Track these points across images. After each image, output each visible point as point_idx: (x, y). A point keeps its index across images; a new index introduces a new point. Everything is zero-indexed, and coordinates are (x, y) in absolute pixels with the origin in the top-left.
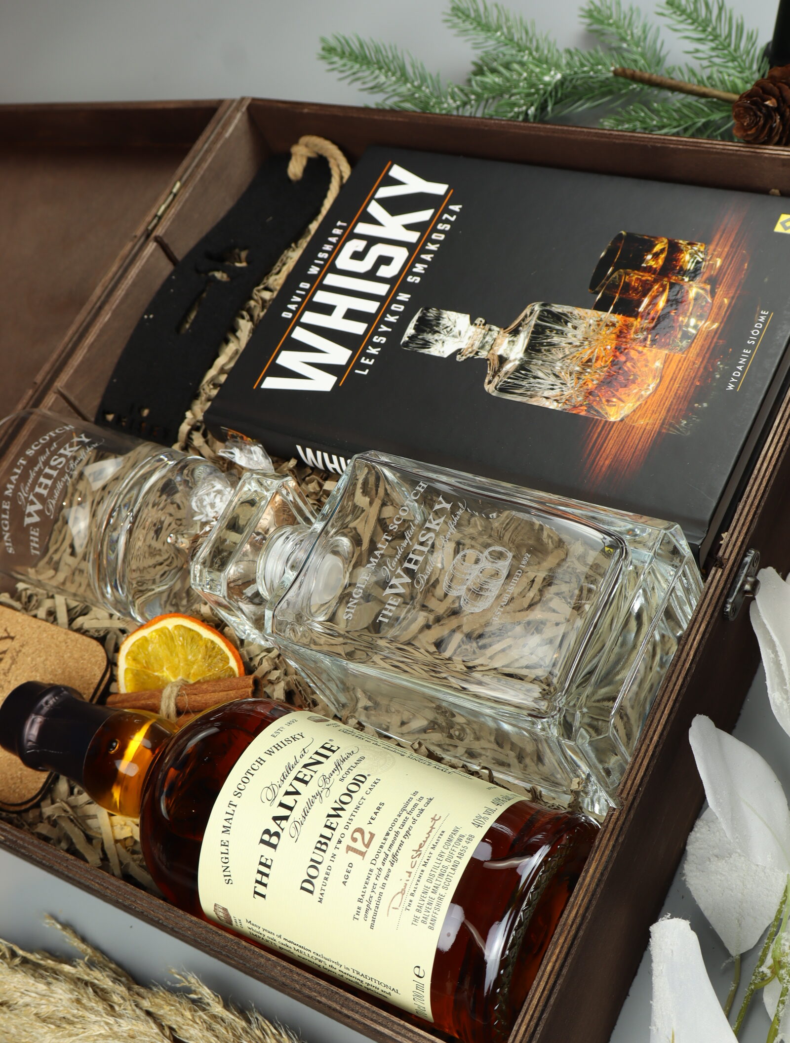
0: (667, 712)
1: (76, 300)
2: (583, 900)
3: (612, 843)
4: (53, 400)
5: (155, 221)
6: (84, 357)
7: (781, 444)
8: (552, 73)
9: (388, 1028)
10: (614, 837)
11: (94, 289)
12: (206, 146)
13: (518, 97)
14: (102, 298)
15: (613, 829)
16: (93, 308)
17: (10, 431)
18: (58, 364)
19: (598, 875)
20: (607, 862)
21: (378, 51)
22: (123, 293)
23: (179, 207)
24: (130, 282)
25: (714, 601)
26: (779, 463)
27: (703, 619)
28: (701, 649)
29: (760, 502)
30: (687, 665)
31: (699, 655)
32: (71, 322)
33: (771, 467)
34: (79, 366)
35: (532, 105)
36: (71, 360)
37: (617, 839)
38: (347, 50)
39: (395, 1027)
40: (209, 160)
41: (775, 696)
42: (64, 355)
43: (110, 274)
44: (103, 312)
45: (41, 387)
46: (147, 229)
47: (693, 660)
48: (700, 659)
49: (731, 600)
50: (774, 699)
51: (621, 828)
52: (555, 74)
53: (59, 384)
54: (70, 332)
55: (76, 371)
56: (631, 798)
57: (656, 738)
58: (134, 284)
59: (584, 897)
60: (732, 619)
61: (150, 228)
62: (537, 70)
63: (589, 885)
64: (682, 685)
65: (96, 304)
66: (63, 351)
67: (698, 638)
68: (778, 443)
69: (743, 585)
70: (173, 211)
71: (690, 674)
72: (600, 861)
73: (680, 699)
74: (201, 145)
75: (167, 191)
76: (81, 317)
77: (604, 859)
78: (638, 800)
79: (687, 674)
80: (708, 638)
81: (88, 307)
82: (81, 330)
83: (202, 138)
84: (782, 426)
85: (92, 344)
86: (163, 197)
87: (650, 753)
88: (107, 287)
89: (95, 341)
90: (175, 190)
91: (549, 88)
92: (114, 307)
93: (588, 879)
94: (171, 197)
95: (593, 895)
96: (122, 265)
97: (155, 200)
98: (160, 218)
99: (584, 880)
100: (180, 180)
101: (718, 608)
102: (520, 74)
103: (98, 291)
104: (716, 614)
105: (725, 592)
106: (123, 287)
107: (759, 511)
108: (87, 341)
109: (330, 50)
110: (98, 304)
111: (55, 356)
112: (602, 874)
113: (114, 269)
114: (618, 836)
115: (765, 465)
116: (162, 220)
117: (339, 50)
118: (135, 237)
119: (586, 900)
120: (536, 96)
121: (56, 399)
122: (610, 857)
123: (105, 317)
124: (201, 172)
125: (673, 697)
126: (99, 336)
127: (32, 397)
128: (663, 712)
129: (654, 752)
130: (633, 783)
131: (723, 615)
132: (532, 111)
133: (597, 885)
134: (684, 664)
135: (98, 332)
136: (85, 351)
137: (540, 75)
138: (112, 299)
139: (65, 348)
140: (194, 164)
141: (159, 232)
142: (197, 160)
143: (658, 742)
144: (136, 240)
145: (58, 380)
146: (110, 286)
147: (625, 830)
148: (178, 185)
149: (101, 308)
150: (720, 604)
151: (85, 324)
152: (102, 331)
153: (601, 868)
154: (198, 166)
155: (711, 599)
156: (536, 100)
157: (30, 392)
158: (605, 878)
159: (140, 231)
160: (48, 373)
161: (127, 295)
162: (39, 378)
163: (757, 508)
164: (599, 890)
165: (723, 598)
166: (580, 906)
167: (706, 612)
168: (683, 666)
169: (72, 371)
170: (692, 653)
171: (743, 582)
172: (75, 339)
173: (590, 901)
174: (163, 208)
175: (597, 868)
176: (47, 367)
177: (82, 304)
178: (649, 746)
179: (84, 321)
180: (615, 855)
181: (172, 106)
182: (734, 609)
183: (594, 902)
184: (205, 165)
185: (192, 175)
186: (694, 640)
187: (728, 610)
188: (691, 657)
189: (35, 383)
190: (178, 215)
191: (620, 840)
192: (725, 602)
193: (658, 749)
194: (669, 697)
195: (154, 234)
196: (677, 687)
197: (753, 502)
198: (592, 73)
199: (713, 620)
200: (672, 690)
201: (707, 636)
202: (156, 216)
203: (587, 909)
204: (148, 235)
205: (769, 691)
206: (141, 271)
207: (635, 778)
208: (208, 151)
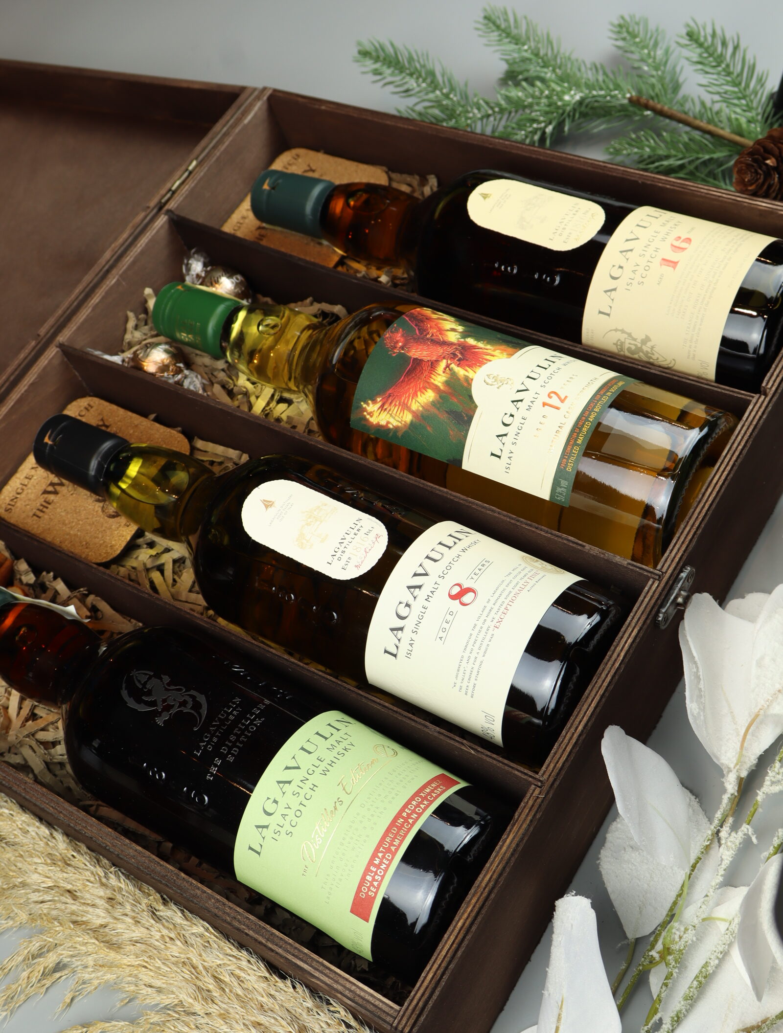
0: (593, 705)
1: (85, 261)
4: (54, 352)
5: (169, 195)
6: (88, 315)
7: (726, 473)
8: (572, 92)
10: (532, 813)
12: (225, 129)
13: (538, 113)
14: (111, 262)
16: (101, 270)
17: (12, 378)
18: (62, 319)
19: (514, 846)
21: (411, 59)
22: (132, 259)
23: (193, 185)
24: (139, 251)
25: (648, 610)
26: (723, 490)
27: (636, 625)
28: (631, 651)
29: (701, 523)
30: (617, 665)
31: (628, 657)
32: (79, 281)
33: (714, 493)
34: (83, 324)
35: (550, 123)
36: (75, 318)
38: (382, 54)
40: (227, 144)
41: (692, 707)
42: (69, 311)
43: (121, 241)
44: (110, 276)
45: (44, 340)
46: (160, 202)
47: (623, 660)
48: (629, 660)
50: (691, 710)
51: (540, 805)
52: (575, 94)
53: (62, 338)
54: (77, 291)
55: (79, 329)
56: (552, 779)
57: (580, 728)
58: (142, 253)
60: (663, 628)
61: (163, 201)
62: (559, 89)
64: (610, 682)
65: (104, 267)
67: (630, 641)
68: (723, 471)
69: (676, 598)
70: (186, 188)
71: (618, 673)
73: (607, 694)
74: (220, 128)
75: (184, 168)
76: (87, 278)
78: (557, 783)
79: (615, 673)
80: (639, 643)
81: (96, 269)
82: (87, 289)
83: (222, 122)
84: (729, 456)
85: (97, 304)
86: (179, 173)
87: (574, 741)
89: (100, 302)
90: (191, 168)
91: (568, 109)
92: (121, 272)
94: (186, 174)
96: (133, 233)
97: (170, 174)
98: (174, 192)
100: (196, 158)
101: (651, 616)
102: (542, 92)
103: (107, 255)
104: (649, 622)
105: (659, 602)
106: (132, 254)
107: (699, 532)
108: (92, 301)
109: (365, 54)
110: (106, 268)
111: (60, 312)
112: (517, 845)
113: (125, 235)
115: (710, 490)
116: (176, 195)
117: (374, 54)
118: (148, 207)
120: (555, 115)
121: (57, 352)
122: (527, 830)
123: (112, 280)
124: (218, 153)
125: (601, 692)
126: (104, 298)
127: (34, 348)
128: (590, 705)
129: (578, 740)
130: (555, 766)
131: (655, 623)
132: (549, 129)
134: (614, 663)
135: (103, 294)
136: (89, 311)
137: (560, 94)
138: (120, 265)
139: (71, 305)
140: (211, 145)
141: (172, 205)
142: (214, 142)
143: (582, 731)
144: (149, 211)
145: (60, 335)
146: (119, 252)
148: (194, 163)
149: (108, 272)
150: (653, 612)
151: (91, 285)
152: (108, 293)
154: (215, 147)
155: (646, 607)
156: (555, 118)
157: (33, 343)
158: (520, 848)
159: (153, 203)
160: (52, 327)
161: (134, 263)
162: (42, 331)
163: (698, 528)
165: (656, 607)
166: (495, 871)
167: (639, 619)
168: (613, 665)
169: (75, 328)
170: (622, 654)
171: (678, 594)
172: (81, 297)
173: (504, 868)
174: (177, 183)
175: (514, 839)
176: (51, 321)
177: (90, 265)
178: (573, 734)
179: (91, 282)
180: (532, 829)
181: (196, 86)
182: (665, 620)
183: (508, 870)
184: (222, 148)
185: (208, 156)
186: (626, 643)
187: (660, 619)
188: (621, 658)
189: (39, 335)
190: (192, 191)
192: (658, 612)
193: (582, 738)
194: (597, 692)
195: (167, 207)
196: (605, 684)
197: (694, 523)
198: (608, 98)
199: (645, 627)
200: (601, 686)
201: (638, 640)
202: (170, 190)
203: (500, 875)
204: (161, 207)
205: (688, 701)
206: (150, 241)
207: (558, 762)
208: (226, 134)
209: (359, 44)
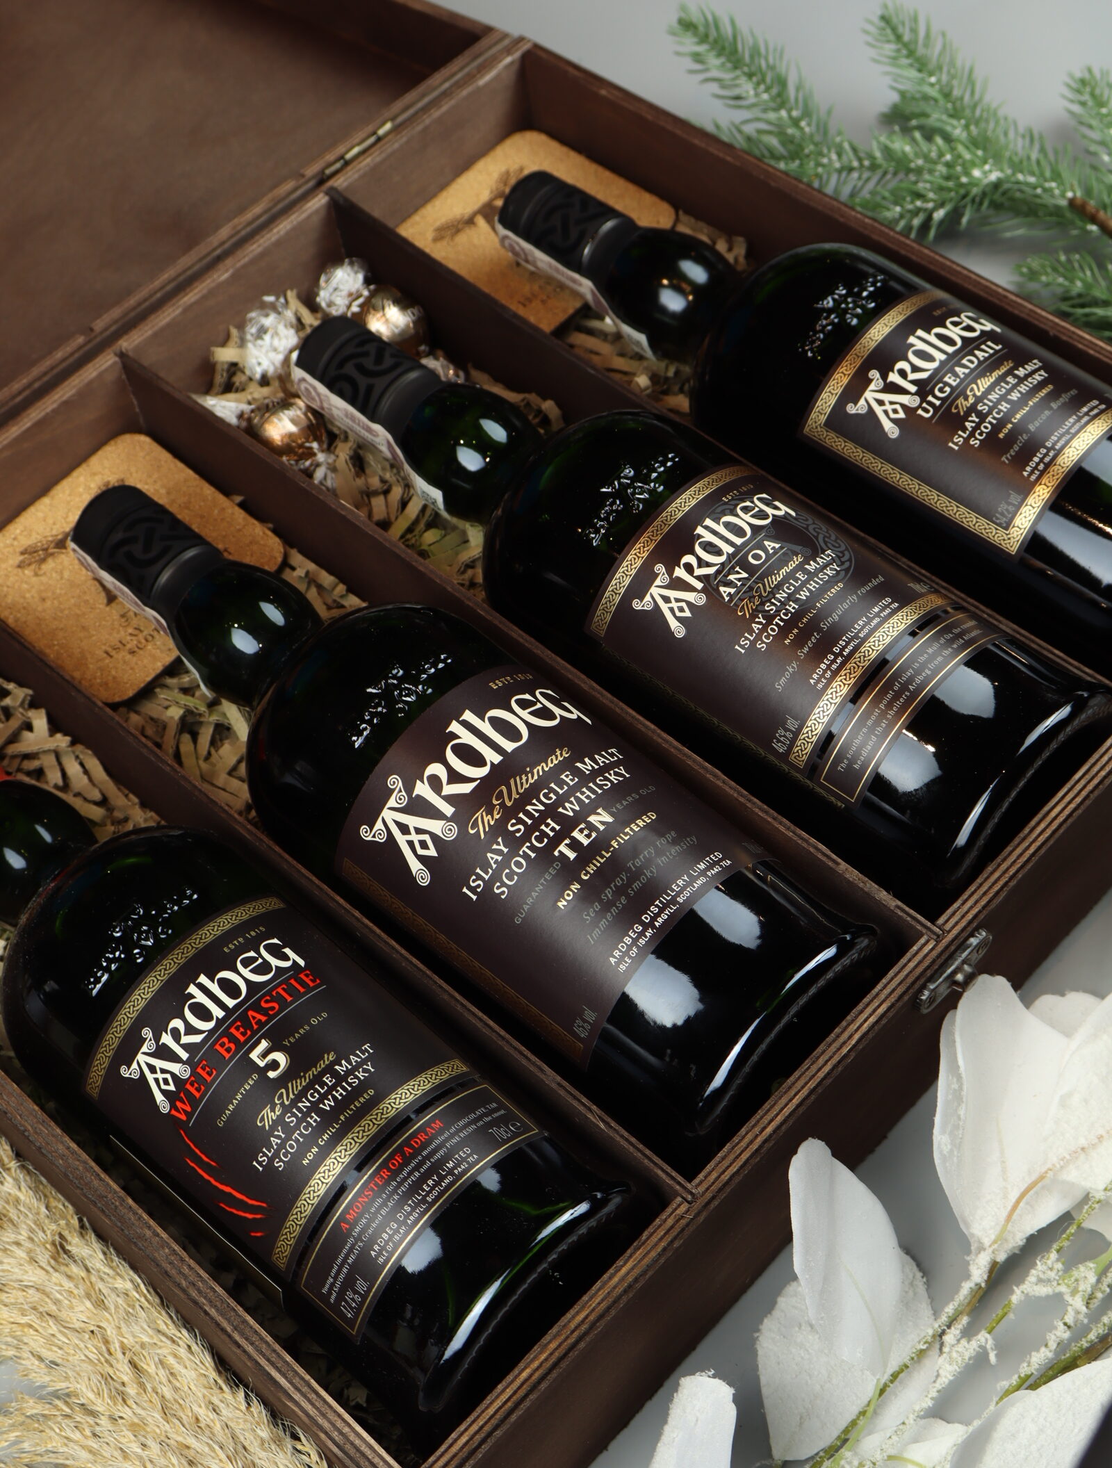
0: (796, 1101)
1: (189, 233)
2: (599, 1304)
3: (663, 1244)
4: (109, 363)
5: (338, 165)
6: (174, 319)
8: (987, 167)
9: (286, 1378)
10: (669, 1238)
11: (218, 228)
12: (448, 84)
13: (928, 186)
14: (226, 246)
15: (672, 1227)
16: (208, 254)
17: (36, 385)
18: (132, 314)
19: (630, 1279)
20: (649, 1267)
21: (755, 52)
22: (260, 250)
23: (378, 159)
24: (274, 239)
25: (910, 980)
27: (886, 999)
28: (871, 1035)
29: (1017, 872)
30: (845, 1050)
31: (864, 1042)
32: (173, 262)
34: (163, 329)
35: (942, 205)
36: (153, 317)
37: (672, 1242)
38: (713, 34)
39: (296, 1381)
40: (445, 108)
41: (941, 1139)
42: (147, 304)
43: (249, 216)
44: (221, 266)
45: (98, 339)
46: (323, 171)
47: (854, 1046)
48: (863, 1049)
49: (932, 987)
50: (939, 1144)
51: (683, 1230)
52: (991, 171)
53: (126, 344)
54: (166, 276)
55: (155, 335)
56: (709, 1195)
57: (769, 1130)
58: (278, 244)
59: (602, 1300)
60: (924, 1011)
61: (328, 172)
62: (967, 156)
63: (615, 1287)
64: (828, 1074)
65: (215, 249)
66: (145, 300)
67: (872, 1020)
69: (955, 973)
70: (368, 161)
71: (844, 1063)
72: (639, 1261)
73: (820, 1090)
75: (370, 129)
76: (186, 261)
77: (647, 1261)
78: (716, 1203)
79: (839, 1062)
80: (885, 1025)
81: (200, 251)
82: (181, 278)
83: (447, 73)
85: (191, 306)
86: (361, 135)
87: (755, 1146)
88: (239, 232)
89: (197, 303)
90: (381, 132)
91: (975, 191)
92: (239, 265)
93: (616, 1279)
94: (372, 139)
95: (615, 1302)
96: (270, 209)
97: (347, 133)
98: (347, 163)
99: (610, 1278)
100: (393, 119)
101: (911, 991)
102: (941, 155)
103: (224, 232)
104: (906, 998)
105: (929, 973)
106: (262, 241)
107: (1012, 884)
108: (186, 299)
109: (687, 25)
110: (218, 252)
111: (132, 301)
112: (636, 1280)
113: (257, 209)
114: (675, 1238)
116: (349, 168)
117: (701, 29)
118: (303, 176)
119: (604, 1305)
120: (953, 194)
121: (115, 363)
122: (655, 1261)
123: (221, 275)
124: (427, 120)
125: (812, 1085)
126: (204, 298)
127: (80, 347)
128: (791, 1100)
129: (761, 1147)
130: (719, 1177)
132: (939, 215)
133: (625, 1291)
134: (841, 1047)
135: (205, 291)
136: (178, 312)
137: (968, 165)
138: (240, 253)
139: (151, 296)
140: (420, 105)
141: (340, 182)
142: (426, 100)
143: (771, 1136)
144: (302, 181)
145: (125, 337)
146: (243, 233)
147: (686, 1233)
148: (388, 126)
149: (219, 259)
150: (917, 986)
151: (189, 273)
152: (211, 293)
153: (637, 1272)
154: (425, 109)
155: (907, 976)
156: (951, 200)
157: (81, 340)
158: (638, 1286)
159: (312, 170)
160: (116, 322)
161: (263, 255)
162: (99, 325)
163: (1011, 878)
164: (625, 1299)
165: (923, 979)
166: (593, 1310)
167: (894, 990)
168: (839, 1049)
169: (150, 333)
170: (857, 1037)
171: (959, 967)
172: (168, 288)
173: (608, 1308)
174: (356, 150)
175: (632, 1269)
176: (116, 313)
177: (194, 243)
178: (757, 1136)
179: (189, 268)
180: (662, 1261)
182: (931, 999)
183: (613, 1312)
184: (436, 114)
185: (412, 119)
186: (865, 1021)
187: (924, 998)
188: (853, 1042)
189: (92, 330)
190: (374, 169)
191: (676, 1245)
192: (924, 987)
193: (767, 1146)
194: (806, 1083)
195: (331, 183)
196: (821, 1075)
197: (1007, 869)
198: (1039, 190)
199: (900, 1004)
200: (814, 1076)
201: (884, 1022)
202: (342, 157)
203: (601, 1317)
204: (322, 180)
205: (936, 1131)
206: (294, 229)
207: (724, 1172)
208: (448, 93)
209: (683, 8)
